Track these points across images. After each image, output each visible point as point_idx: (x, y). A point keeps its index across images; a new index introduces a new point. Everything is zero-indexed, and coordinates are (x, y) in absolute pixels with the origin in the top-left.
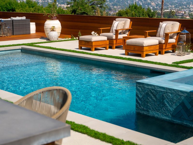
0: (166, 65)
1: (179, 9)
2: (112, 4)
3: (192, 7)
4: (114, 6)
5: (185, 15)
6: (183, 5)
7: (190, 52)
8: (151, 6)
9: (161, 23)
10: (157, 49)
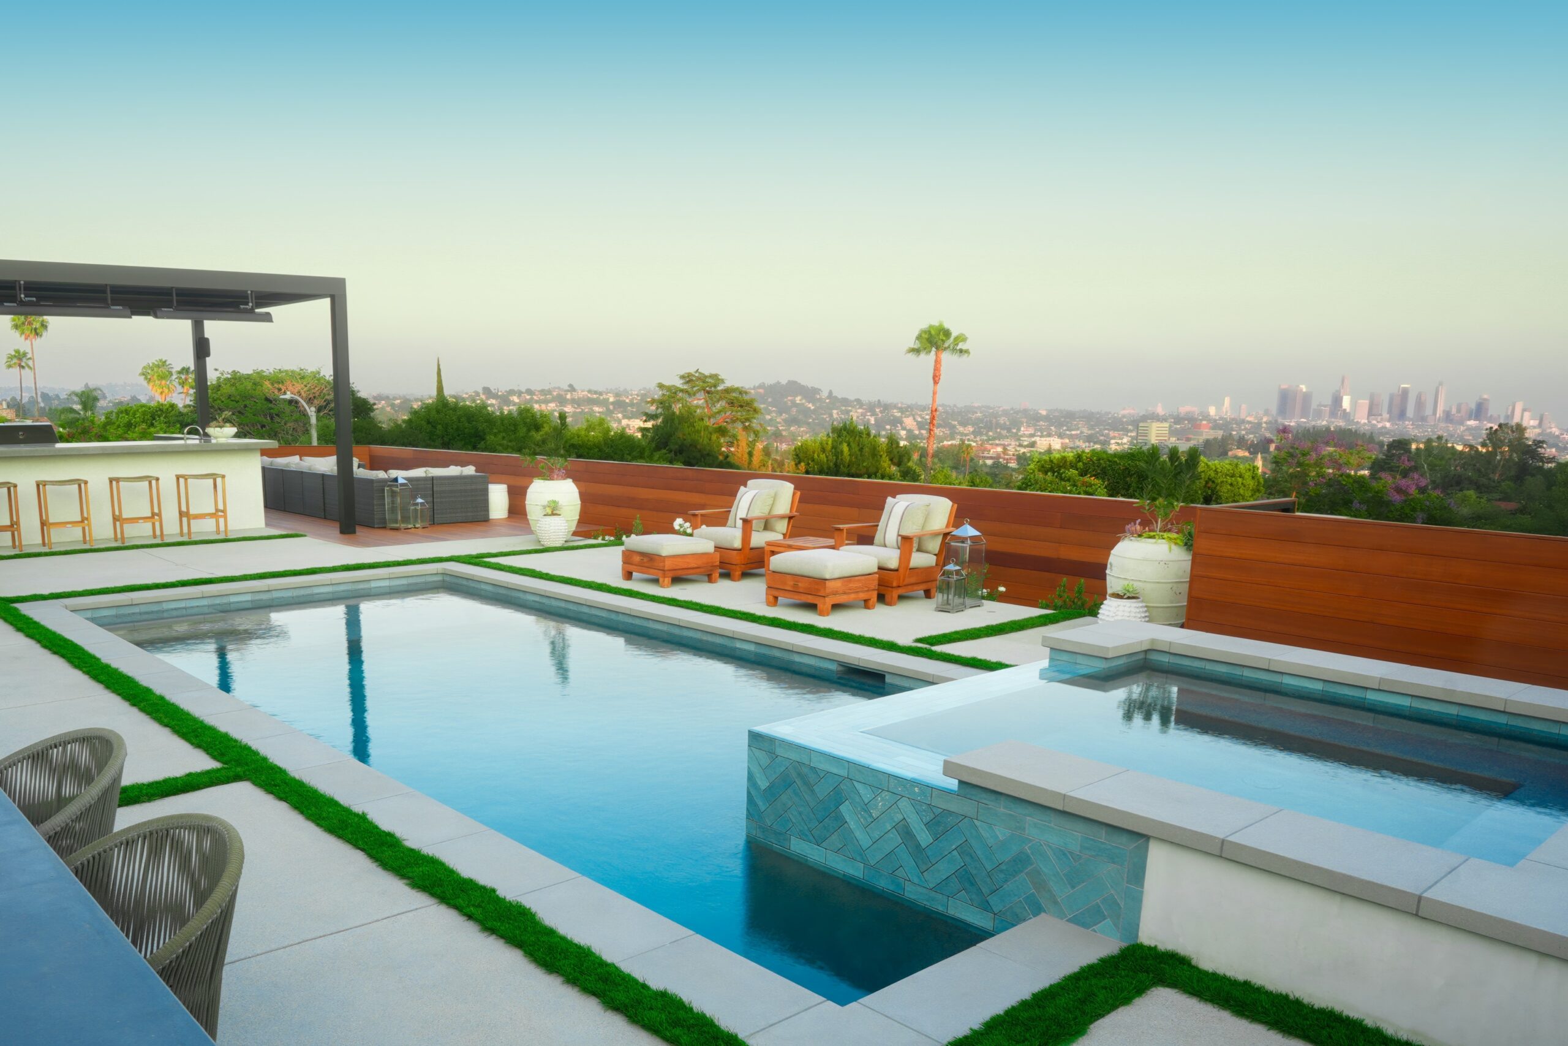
0: (891, 647)
1: (985, 438)
2: (783, 420)
3: (1026, 433)
4: (790, 426)
5: (1006, 457)
6: (998, 425)
7: (983, 598)
8: (904, 429)
9: (890, 500)
10: (873, 587)
